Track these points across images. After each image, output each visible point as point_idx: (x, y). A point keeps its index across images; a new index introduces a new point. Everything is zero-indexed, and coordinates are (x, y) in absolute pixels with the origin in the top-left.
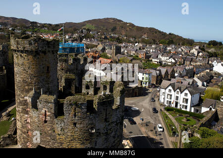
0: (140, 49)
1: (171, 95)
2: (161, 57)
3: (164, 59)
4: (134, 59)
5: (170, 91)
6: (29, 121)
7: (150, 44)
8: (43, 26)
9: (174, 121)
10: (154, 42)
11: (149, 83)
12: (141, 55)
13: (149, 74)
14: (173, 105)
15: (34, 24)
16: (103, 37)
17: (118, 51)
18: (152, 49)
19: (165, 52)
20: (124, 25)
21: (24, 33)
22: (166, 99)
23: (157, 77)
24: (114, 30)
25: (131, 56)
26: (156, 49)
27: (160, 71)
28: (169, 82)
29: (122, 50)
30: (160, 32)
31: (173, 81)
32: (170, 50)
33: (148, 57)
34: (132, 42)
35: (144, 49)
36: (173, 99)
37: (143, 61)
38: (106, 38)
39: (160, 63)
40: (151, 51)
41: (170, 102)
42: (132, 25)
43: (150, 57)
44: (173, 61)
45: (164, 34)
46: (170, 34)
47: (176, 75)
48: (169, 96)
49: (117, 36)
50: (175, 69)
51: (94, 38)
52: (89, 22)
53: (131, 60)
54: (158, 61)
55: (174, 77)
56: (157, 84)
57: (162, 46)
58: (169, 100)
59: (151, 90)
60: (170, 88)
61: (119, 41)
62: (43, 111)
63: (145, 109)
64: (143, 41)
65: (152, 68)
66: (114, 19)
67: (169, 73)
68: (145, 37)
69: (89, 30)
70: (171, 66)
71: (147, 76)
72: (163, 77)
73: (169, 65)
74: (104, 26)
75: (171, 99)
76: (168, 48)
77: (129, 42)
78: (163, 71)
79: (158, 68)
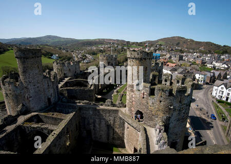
0: (197, 57)
1: (223, 92)
2: (215, 63)
3: (217, 64)
4: (192, 64)
5: (222, 88)
6: (133, 96)
7: (206, 53)
8: (133, 43)
9: (224, 110)
10: (210, 52)
11: (204, 81)
12: (199, 61)
13: (205, 75)
14: (224, 99)
15: (128, 42)
16: (170, 49)
17: (181, 58)
18: (208, 57)
19: (218, 60)
20: (185, 41)
21: (123, 48)
22: (218, 94)
23: (211, 77)
24: (178, 44)
25: (190, 62)
26: (211, 57)
27: (214, 73)
28: (222, 82)
29: (184, 58)
30: (215, 45)
31: (225, 81)
32: (223, 59)
33: (204, 63)
34: (191, 53)
35: (201, 57)
36: (225, 95)
37: (200, 66)
38: (172, 50)
39: (214, 68)
40: (207, 58)
41: (221, 97)
42: (192, 41)
43: (206, 63)
44: (226, 66)
45: (219, 46)
46: (224, 46)
47: (228, 77)
48: (221, 92)
49: (180, 48)
50: (228, 73)
51: (164, 50)
52: (161, 40)
53: (190, 65)
54: (212, 66)
55: (227, 79)
56: (210, 82)
57: (216, 55)
58: (221, 95)
59: (205, 86)
60: (223, 86)
61: (182, 51)
62: (143, 92)
63: (200, 99)
64: (201, 52)
65: (207, 71)
66: (178, 37)
67: (222, 75)
68: (202, 48)
69: (161, 45)
70: (224, 70)
71: (203, 76)
72: (216, 78)
73: (222, 70)
74: (171, 42)
75: (222, 94)
76: (222, 57)
77: (189, 52)
78: (217, 73)
79: (212, 71)
